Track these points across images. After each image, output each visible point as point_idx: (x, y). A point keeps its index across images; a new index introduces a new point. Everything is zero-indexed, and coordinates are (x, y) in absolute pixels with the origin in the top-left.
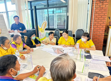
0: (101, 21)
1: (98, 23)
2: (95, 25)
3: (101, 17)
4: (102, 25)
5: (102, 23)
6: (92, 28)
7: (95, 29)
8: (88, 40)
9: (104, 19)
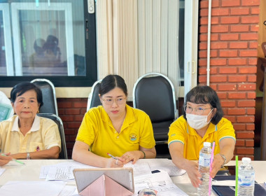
0: (239, 40)
1: (229, 48)
2: (218, 56)
3: (240, 22)
4: (243, 53)
5: (244, 45)
6: (208, 70)
7: (218, 72)
8: (215, 120)
9: (250, 31)
